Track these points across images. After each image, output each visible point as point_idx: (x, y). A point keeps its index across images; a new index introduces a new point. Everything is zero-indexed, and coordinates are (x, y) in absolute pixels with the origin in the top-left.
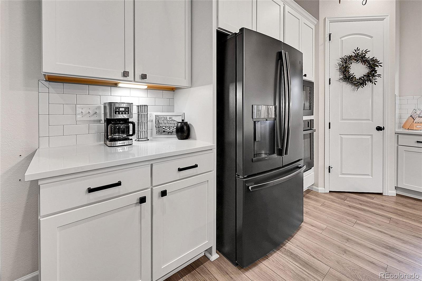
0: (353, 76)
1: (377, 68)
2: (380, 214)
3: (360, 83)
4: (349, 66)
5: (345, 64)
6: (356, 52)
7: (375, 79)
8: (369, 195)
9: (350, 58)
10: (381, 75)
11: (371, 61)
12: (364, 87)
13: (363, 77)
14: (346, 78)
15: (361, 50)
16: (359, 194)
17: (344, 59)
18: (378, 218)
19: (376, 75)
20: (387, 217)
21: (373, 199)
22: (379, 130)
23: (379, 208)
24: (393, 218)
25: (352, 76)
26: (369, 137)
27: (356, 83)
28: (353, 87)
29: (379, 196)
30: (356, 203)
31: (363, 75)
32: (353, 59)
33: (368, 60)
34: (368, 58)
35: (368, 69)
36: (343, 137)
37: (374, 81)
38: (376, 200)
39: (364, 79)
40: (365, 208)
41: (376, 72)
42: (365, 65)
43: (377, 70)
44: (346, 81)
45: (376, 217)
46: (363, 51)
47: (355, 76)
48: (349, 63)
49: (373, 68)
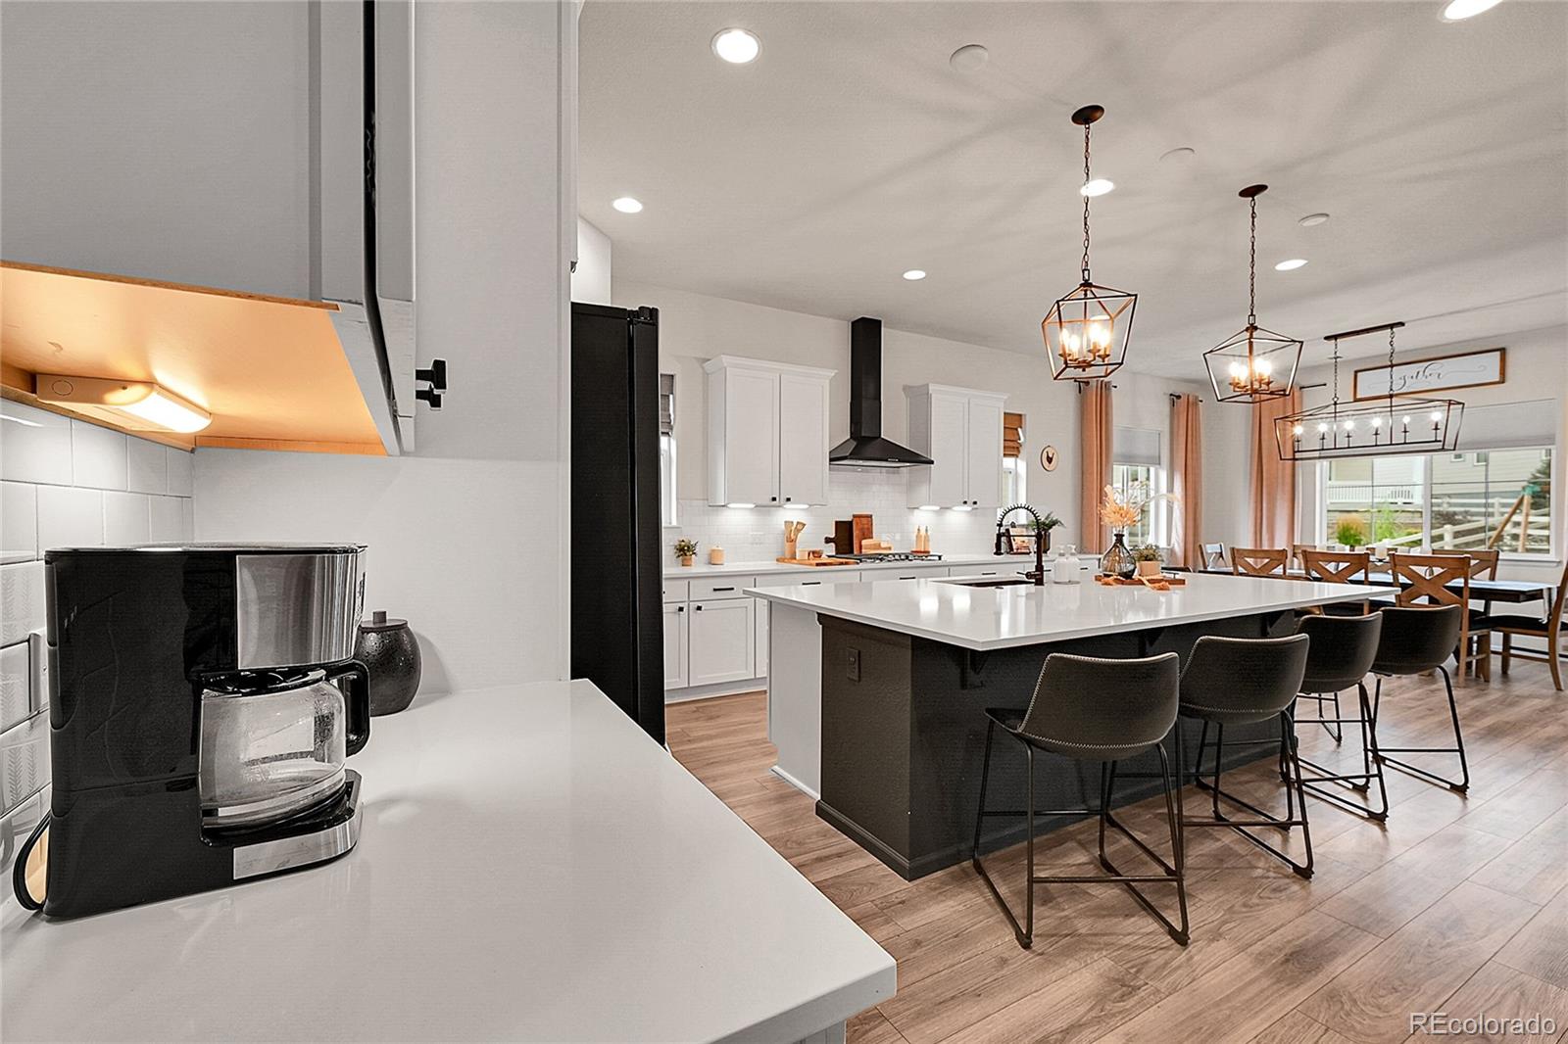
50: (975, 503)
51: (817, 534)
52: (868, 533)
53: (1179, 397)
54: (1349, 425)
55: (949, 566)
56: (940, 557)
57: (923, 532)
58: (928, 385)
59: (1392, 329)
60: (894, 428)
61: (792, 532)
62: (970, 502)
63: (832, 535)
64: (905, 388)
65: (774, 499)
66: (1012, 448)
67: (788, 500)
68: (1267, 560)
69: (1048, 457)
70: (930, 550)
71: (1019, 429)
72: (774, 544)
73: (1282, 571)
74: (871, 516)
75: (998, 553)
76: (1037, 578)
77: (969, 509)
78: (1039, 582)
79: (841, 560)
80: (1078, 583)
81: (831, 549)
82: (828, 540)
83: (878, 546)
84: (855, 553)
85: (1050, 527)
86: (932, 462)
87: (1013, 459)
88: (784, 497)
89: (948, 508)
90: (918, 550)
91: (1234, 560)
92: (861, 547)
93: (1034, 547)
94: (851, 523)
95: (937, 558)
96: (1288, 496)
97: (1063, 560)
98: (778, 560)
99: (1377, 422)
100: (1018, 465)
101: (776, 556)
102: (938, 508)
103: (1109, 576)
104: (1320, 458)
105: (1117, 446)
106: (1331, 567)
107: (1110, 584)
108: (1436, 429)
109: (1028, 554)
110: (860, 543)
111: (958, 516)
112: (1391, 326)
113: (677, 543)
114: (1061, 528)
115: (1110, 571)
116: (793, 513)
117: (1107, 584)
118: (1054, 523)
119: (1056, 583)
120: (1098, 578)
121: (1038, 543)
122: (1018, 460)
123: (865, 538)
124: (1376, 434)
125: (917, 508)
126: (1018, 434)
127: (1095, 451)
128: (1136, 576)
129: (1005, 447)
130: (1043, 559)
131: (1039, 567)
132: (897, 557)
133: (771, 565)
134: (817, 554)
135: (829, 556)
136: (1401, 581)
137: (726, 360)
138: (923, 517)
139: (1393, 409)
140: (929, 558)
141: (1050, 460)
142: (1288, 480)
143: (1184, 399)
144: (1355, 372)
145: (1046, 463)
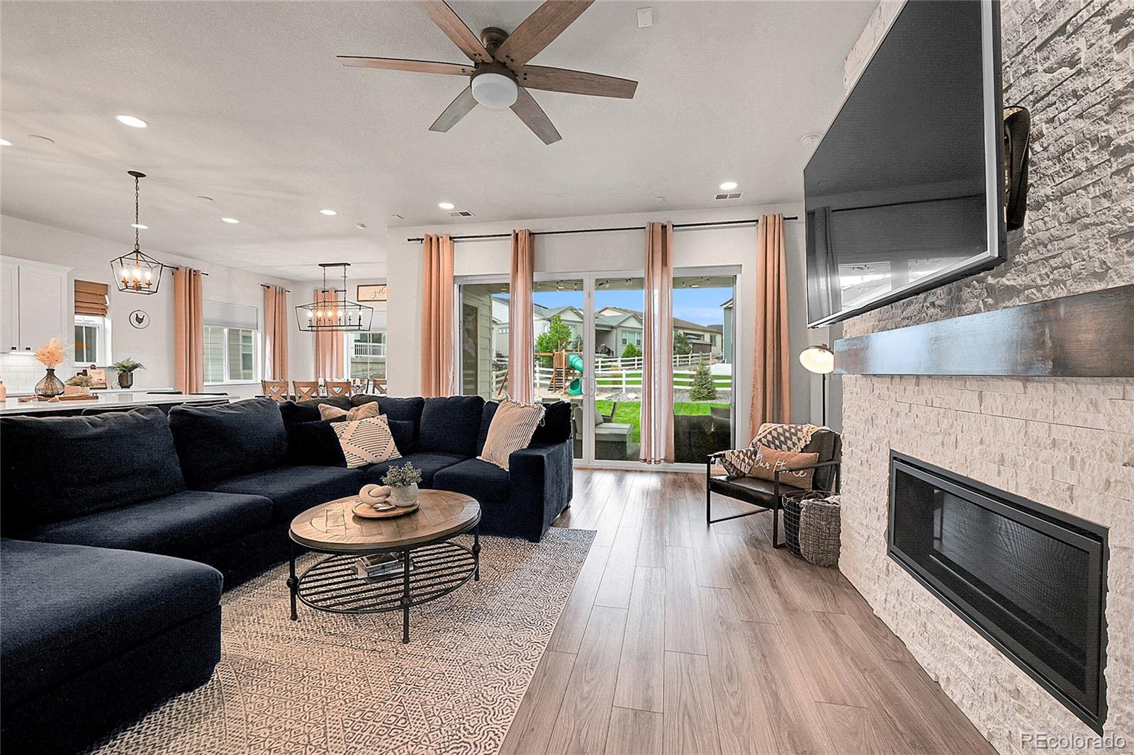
50: (28, 349)
53: (268, 287)
59: (344, 266)
62: (21, 348)
69: (137, 318)
71: (106, 296)
85: (132, 370)
87: (98, 317)
99: (340, 314)
100: (105, 322)
104: (346, 331)
109: (106, 388)
112: (344, 264)
114: (142, 370)
118: (135, 367)
122: (104, 318)
126: (105, 300)
127: (184, 316)
139: (346, 307)
141: (140, 320)
143: (273, 288)
144: (358, 286)
145: (136, 323)
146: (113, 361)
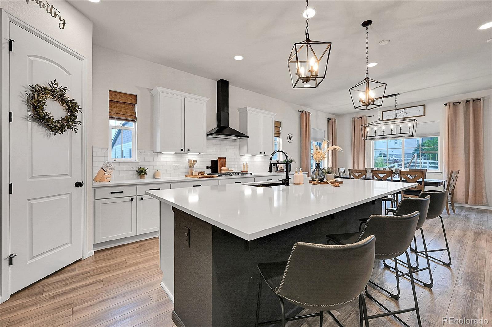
0: (50, 116)
1: (77, 114)
2: (92, 283)
3: (58, 127)
4: (44, 102)
5: (38, 98)
6: (53, 85)
7: (75, 126)
8: (69, 268)
9: (45, 90)
10: (81, 122)
11: (70, 103)
12: (63, 133)
13: (61, 120)
14: (40, 117)
15: (59, 85)
16: (56, 274)
17: (35, 89)
18: (92, 289)
19: (75, 122)
20: (98, 282)
21: (75, 270)
22: (78, 186)
23: (87, 277)
24: (104, 279)
25: (47, 117)
26: (68, 196)
27: (53, 127)
28: (48, 132)
29: (80, 263)
30: (58, 288)
31: (62, 118)
32: (49, 93)
33: (67, 101)
34: (67, 98)
35: (65, 111)
36: (33, 203)
37: (74, 128)
38: (79, 270)
39: (63, 123)
40: (73, 287)
41: (76, 118)
42: (62, 105)
43: (77, 116)
44: (38, 121)
45: (89, 290)
46: (62, 87)
47: (52, 116)
48: (43, 97)
49: (73, 112)
50: (264, 153)
51: (202, 165)
52: (224, 165)
53: (330, 119)
54: (383, 128)
55: (254, 177)
56: (251, 174)
57: (245, 164)
58: (247, 107)
59: (396, 96)
60: (234, 123)
61: (192, 164)
62: (263, 153)
63: (210, 165)
64: (239, 109)
65: (182, 150)
66: (278, 134)
67: (189, 150)
68: (360, 173)
69: (290, 137)
70: (248, 171)
71: (280, 127)
72: (184, 169)
73: (365, 177)
74: (225, 158)
75: (270, 171)
76: (286, 182)
77: (263, 155)
78: (287, 184)
79: (213, 175)
80: (303, 184)
81: (209, 171)
82: (208, 168)
83: (228, 170)
84: (219, 173)
85: (291, 162)
86: (248, 137)
87: (278, 138)
88: (186, 149)
89: (255, 155)
90: (244, 171)
91: (350, 173)
92: (221, 170)
93: (285, 170)
94: (217, 160)
95: (250, 174)
96: (363, 152)
97: (297, 174)
98: (186, 176)
99: (392, 127)
100: (280, 140)
101: (185, 174)
102: (251, 155)
103: (315, 180)
105: (312, 135)
106: (381, 175)
107: (315, 184)
108: (410, 129)
109: (283, 172)
110: (221, 168)
111: (259, 159)
112: (396, 95)
113: (138, 169)
115: (315, 178)
116: (192, 156)
117: (314, 184)
118: (292, 161)
119: (294, 184)
120: (310, 182)
121: (287, 168)
122: (280, 138)
123: (223, 167)
124: (392, 131)
125: (244, 155)
126: (280, 129)
127: (305, 136)
128: (325, 180)
129: (275, 133)
130: (289, 174)
131: (287, 178)
132: (234, 174)
133: (184, 178)
134: (203, 173)
135: (208, 174)
136: (402, 180)
137: (159, 89)
138: (246, 159)
139: (397, 122)
140: (248, 174)
141: (290, 139)
142: (363, 147)
143: (332, 120)
144: (382, 112)
145: (289, 140)
146: (283, 159)
